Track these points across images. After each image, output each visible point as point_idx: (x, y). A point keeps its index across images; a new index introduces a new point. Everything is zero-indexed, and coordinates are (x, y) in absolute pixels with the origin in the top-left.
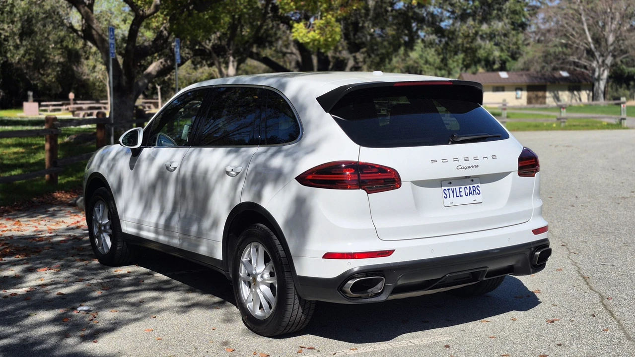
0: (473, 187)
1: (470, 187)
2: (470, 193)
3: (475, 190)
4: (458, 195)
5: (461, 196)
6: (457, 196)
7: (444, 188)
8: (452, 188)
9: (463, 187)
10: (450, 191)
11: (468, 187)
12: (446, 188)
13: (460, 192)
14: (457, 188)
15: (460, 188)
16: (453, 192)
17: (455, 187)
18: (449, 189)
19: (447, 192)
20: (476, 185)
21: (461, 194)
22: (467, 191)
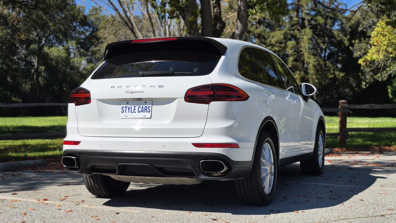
0: (145, 107)
1: (143, 107)
2: (142, 111)
3: (146, 109)
4: (133, 111)
5: (134, 112)
6: (131, 112)
7: (122, 106)
8: (129, 106)
9: (137, 106)
10: (127, 108)
11: (141, 106)
12: (124, 106)
13: (134, 109)
14: (133, 107)
15: (134, 107)
16: (129, 109)
17: (131, 106)
18: (126, 107)
19: (124, 109)
20: (148, 106)
21: (135, 111)
22: (140, 109)
